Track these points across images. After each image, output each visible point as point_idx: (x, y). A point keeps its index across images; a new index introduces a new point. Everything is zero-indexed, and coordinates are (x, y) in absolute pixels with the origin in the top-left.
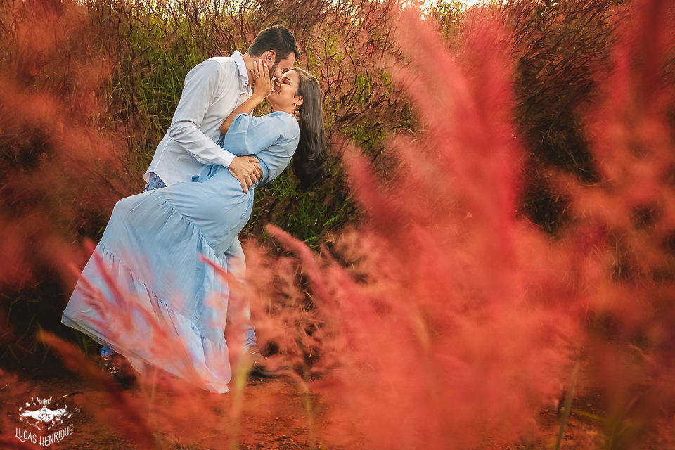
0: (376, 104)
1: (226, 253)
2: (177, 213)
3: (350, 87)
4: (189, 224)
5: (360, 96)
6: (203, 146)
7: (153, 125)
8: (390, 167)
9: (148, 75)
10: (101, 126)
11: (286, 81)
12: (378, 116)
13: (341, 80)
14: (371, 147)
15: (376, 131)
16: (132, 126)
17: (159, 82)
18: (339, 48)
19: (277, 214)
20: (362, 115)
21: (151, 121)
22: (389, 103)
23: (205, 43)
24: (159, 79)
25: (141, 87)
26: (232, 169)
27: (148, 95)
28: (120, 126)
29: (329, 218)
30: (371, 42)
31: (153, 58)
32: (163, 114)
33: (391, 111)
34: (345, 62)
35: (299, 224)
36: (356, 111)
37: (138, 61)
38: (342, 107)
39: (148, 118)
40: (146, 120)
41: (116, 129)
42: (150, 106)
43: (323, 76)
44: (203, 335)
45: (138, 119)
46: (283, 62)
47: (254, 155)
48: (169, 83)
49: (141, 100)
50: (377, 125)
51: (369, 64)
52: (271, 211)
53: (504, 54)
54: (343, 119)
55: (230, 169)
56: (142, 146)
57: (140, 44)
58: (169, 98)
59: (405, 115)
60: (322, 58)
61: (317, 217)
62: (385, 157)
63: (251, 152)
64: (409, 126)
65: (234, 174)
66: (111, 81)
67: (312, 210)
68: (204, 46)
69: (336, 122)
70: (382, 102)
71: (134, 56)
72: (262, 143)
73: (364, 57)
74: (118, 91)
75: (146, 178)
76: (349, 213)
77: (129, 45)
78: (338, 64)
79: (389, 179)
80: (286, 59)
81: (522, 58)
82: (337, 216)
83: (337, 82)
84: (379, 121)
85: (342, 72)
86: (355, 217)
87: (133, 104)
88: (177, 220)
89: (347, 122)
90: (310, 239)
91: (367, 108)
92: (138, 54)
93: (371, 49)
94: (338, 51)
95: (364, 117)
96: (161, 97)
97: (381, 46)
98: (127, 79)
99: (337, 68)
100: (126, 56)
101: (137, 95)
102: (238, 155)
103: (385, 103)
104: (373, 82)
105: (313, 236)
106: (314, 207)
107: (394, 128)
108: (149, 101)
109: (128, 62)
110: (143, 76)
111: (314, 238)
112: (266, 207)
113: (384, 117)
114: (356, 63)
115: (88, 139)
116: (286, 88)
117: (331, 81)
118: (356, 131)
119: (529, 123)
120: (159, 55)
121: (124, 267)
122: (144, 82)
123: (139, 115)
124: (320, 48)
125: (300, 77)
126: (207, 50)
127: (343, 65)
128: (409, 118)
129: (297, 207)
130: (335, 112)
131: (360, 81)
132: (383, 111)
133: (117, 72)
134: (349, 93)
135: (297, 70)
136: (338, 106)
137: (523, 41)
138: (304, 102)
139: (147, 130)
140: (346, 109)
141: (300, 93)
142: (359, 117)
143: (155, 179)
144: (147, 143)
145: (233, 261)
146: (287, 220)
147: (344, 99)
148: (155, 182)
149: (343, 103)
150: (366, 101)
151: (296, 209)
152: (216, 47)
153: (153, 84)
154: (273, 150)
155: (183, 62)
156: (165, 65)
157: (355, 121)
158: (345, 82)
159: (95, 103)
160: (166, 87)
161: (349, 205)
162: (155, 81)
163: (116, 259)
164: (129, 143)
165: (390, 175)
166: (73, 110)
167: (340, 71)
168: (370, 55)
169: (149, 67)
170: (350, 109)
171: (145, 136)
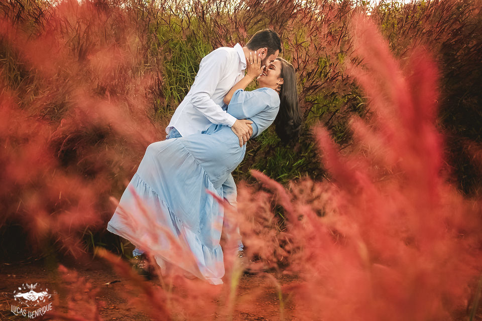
0: (333, 79)
1: (223, 185)
2: (191, 156)
3: (314, 66)
4: (198, 165)
5: (321, 72)
6: (214, 110)
7: (172, 93)
8: (342, 124)
9: (169, 58)
10: (135, 94)
11: (272, 67)
12: (334, 87)
13: (308, 61)
14: (329, 109)
15: (333, 97)
16: (158, 94)
17: (176, 63)
18: (306, 37)
19: (259, 157)
20: (322, 86)
21: (171, 90)
22: (342, 77)
23: (209, 35)
24: (176, 61)
25: (164, 66)
26: (235, 128)
27: (169, 72)
28: (149, 94)
29: (297, 160)
30: (330, 33)
31: (172, 46)
32: (179, 85)
33: (344, 83)
34: (310, 48)
35: (275, 164)
36: (318, 84)
37: (162, 49)
38: (308, 80)
39: (169, 88)
40: (166, 90)
41: (146, 97)
42: (170, 80)
43: (294, 58)
44: (203, 244)
45: (161, 89)
46: (272, 55)
47: (249, 118)
48: (184, 64)
49: (164, 75)
50: (333, 93)
51: (328, 49)
52: (255, 155)
53: (430, 40)
54: (308, 89)
55: (233, 128)
56: (164, 108)
57: (163, 35)
58: (184, 74)
59: (354, 86)
60: (294, 45)
61: (288, 159)
62: (339, 116)
63: (247, 116)
64: (357, 93)
65: (235, 132)
66: (143, 62)
67: (284, 155)
68: (208, 37)
69: (303, 92)
70: (337, 77)
71: (159, 45)
72: (255, 110)
73: (324, 44)
74: (148, 69)
75: (167, 131)
76: (312, 157)
77: (156, 37)
78: (305, 48)
79: (341, 133)
80: (274, 54)
81: (444, 42)
82: (303, 159)
83: (304, 62)
84: (335, 90)
85: (308, 55)
86: (316, 160)
87: (158, 79)
88: (191, 161)
89: (311, 91)
90: (283, 175)
91: (326, 81)
92: (162, 44)
93: (330, 38)
94: (306, 40)
95: (324, 88)
96: (178, 74)
97: (338, 36)
98: (154, 61)
99: (304, 52)
100: (154, 45)
101: (161, 72)
102: (239, 119)
103: (340, 78)
104: (330, 63)
105: (286, 173)
106: (286, 152)
107: (345, 96)
108: (169, 76)
109: (155, 49)
110: (165, 58)
111: (286, 174)
112: (251, 152)
113: (339, 88)
114: (318, 49)
115: (126, 103)
116: (272, 72)
117: (300, 62)
118: (318, 97)
119: (448, 91)
120: (177, 43)
121: (153, 192)
122: (166, 63)
123: (162, 86)
124: (292, 38)
125: (282, 65)
126: (210, 40)
127: (308, 50)
128: (357, 88)
129: (274, 153)
130: (303, 84)
131: (321, 61)
132: (338, 83)
133: (147, 56)
134: (313, 70)
135: (280, 60)
136: (305, 80)
137: (445, 30)
138: (284, 82)
139: (167, 97)
140: (311, 82)
141: (282, 76)
142: (320, 88)
143: (174, 132)
144: (167, 106)
145: (228, 190)
146: (267, 162)
147: (309, 74)
148: (174, 134)
149: (309, 77)
150: (325, 76)
151: (274, 154)
152: (217, 38)
153: (172, 64)
154: (262, 115)
155: (194, 49)
156: (181, 51)
157: (317, 90)
158: (310, 62)
159: (132, 78)
160: (181, 66)
161: (312, 151)
162: (174, 62)
163: (148, 187)
164: (155, 106)
165: (342, 129)
166: (116, 83)
167: (306, 54)
168: (329, 43)
169: (170, 52)
170: (314, 82)
171: (166, 101)
